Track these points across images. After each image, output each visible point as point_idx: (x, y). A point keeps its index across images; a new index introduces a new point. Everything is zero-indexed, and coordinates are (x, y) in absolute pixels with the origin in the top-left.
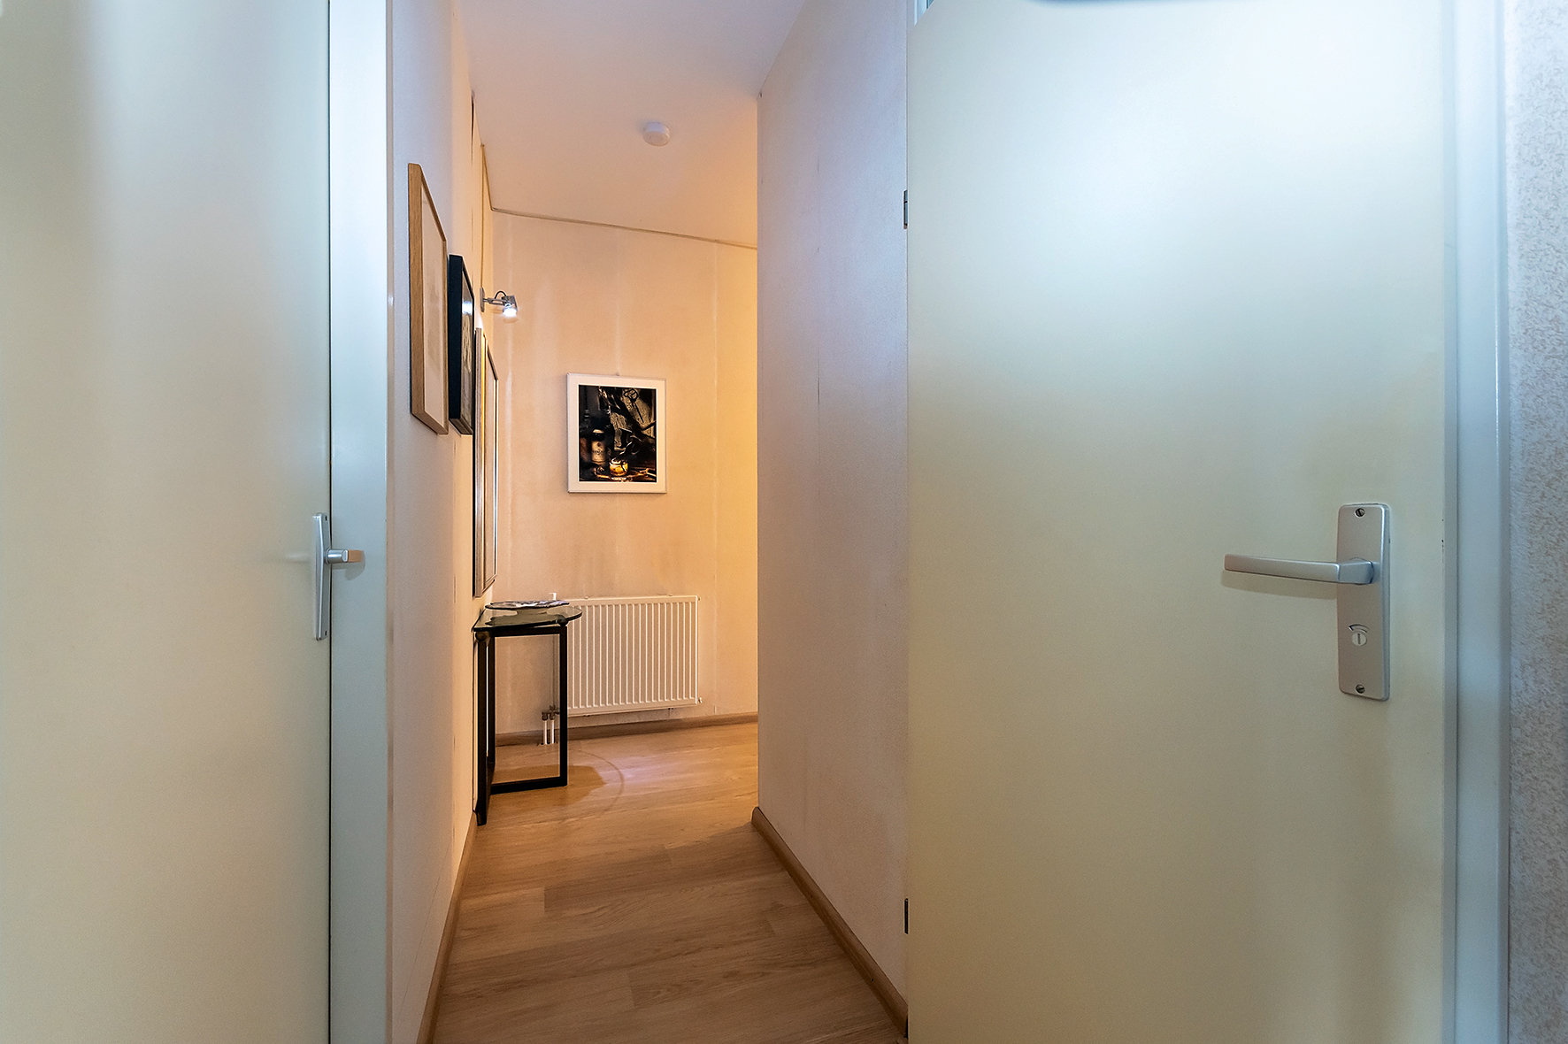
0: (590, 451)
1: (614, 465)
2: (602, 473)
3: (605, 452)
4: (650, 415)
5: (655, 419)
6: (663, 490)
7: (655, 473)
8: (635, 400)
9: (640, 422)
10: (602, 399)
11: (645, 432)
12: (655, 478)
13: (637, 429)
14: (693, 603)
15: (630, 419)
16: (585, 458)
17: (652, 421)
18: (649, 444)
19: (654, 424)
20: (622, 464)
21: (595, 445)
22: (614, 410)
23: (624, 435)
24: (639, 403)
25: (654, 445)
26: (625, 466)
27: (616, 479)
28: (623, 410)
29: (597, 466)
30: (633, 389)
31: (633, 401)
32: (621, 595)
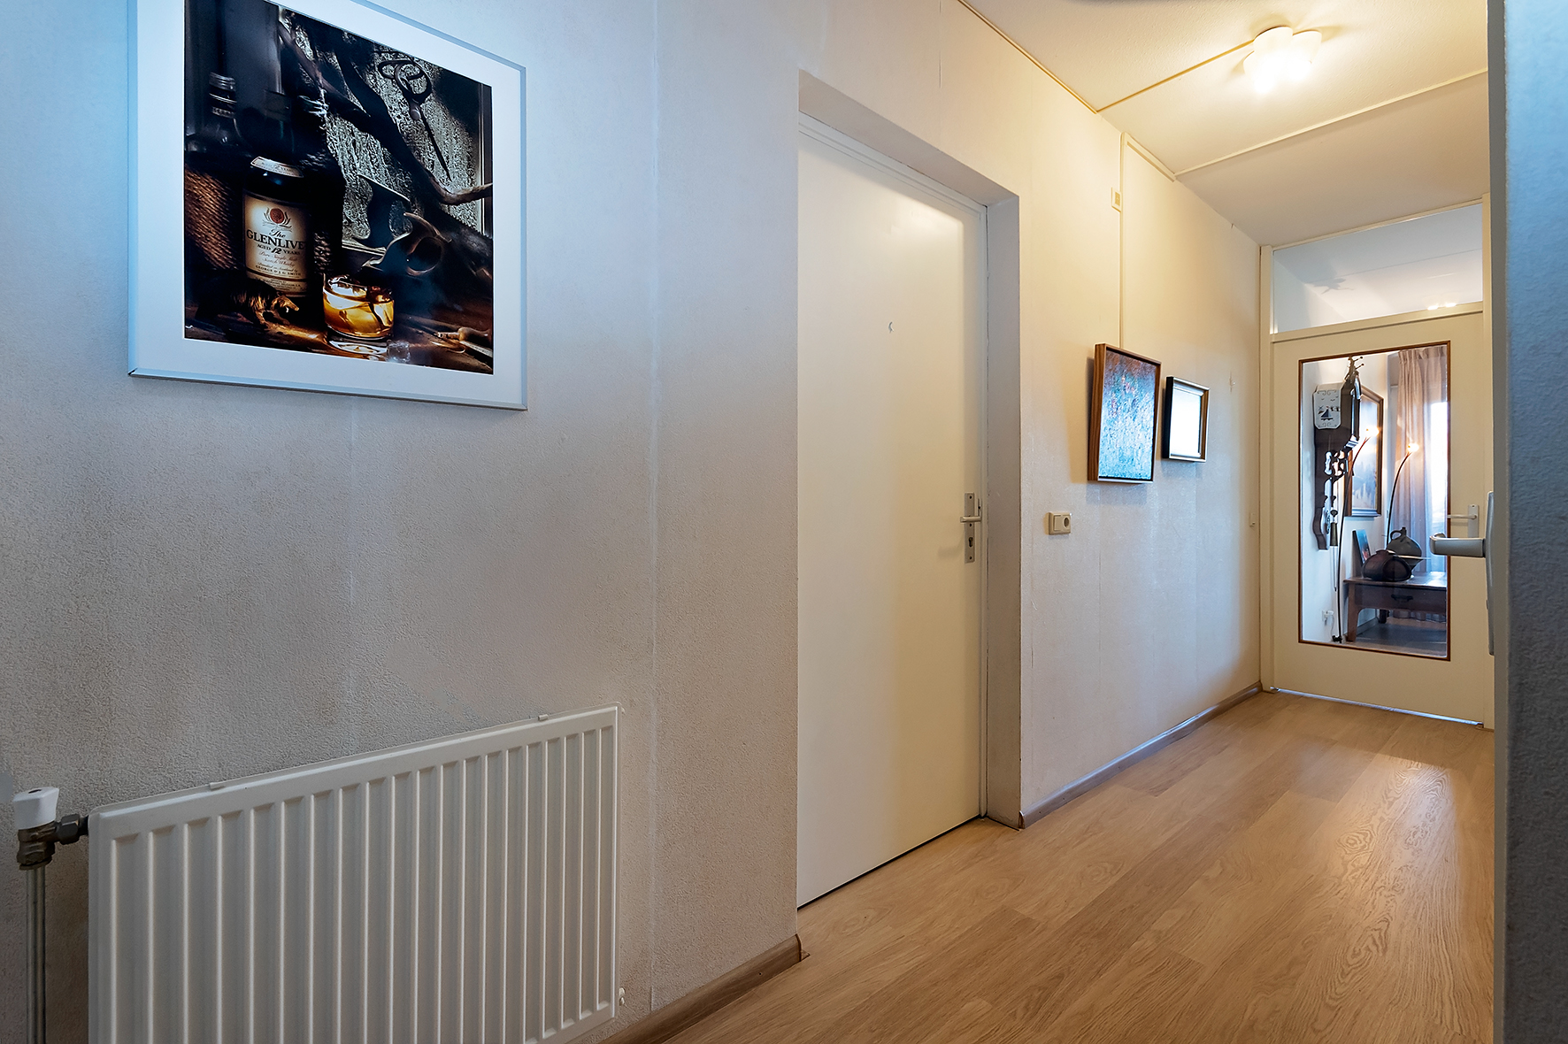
0: (238, 235)
1: (340, 298)
2: (293, 319)
3: (304, 253)
4: (471, 161)
5: (489, 177)
6: (514, 400)
7: (488, 343)
8: (421, 98)
9: (438, 174)
10: (289, 55)
11: (456, 212)
12: (489, 361)
13: (426, 192)
14: (608, 730)
15: (400, 152)
16: (216, 250)
17: (480, 184)
18: (467, 250)
19: (487, 194)
20: (370, 300)
21: (260, 216)
22: (340, 108)
23: (379, 204)
24: (433, 111)
25: (485, 260)
26: (385, 310)
27: (352, 348)
28: (374, 121)
29: (268, 292)
30: (412, 61)
31: (413, 99)
32: (366, 747)
